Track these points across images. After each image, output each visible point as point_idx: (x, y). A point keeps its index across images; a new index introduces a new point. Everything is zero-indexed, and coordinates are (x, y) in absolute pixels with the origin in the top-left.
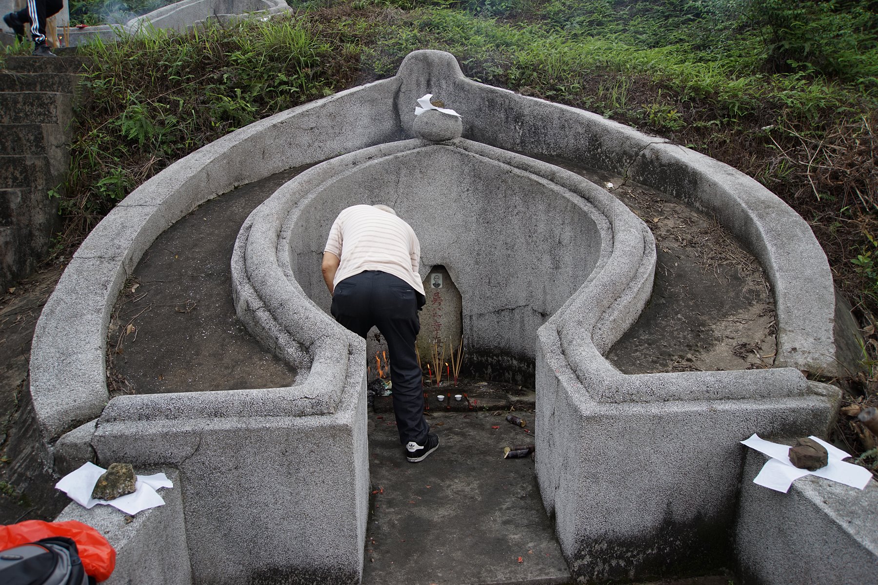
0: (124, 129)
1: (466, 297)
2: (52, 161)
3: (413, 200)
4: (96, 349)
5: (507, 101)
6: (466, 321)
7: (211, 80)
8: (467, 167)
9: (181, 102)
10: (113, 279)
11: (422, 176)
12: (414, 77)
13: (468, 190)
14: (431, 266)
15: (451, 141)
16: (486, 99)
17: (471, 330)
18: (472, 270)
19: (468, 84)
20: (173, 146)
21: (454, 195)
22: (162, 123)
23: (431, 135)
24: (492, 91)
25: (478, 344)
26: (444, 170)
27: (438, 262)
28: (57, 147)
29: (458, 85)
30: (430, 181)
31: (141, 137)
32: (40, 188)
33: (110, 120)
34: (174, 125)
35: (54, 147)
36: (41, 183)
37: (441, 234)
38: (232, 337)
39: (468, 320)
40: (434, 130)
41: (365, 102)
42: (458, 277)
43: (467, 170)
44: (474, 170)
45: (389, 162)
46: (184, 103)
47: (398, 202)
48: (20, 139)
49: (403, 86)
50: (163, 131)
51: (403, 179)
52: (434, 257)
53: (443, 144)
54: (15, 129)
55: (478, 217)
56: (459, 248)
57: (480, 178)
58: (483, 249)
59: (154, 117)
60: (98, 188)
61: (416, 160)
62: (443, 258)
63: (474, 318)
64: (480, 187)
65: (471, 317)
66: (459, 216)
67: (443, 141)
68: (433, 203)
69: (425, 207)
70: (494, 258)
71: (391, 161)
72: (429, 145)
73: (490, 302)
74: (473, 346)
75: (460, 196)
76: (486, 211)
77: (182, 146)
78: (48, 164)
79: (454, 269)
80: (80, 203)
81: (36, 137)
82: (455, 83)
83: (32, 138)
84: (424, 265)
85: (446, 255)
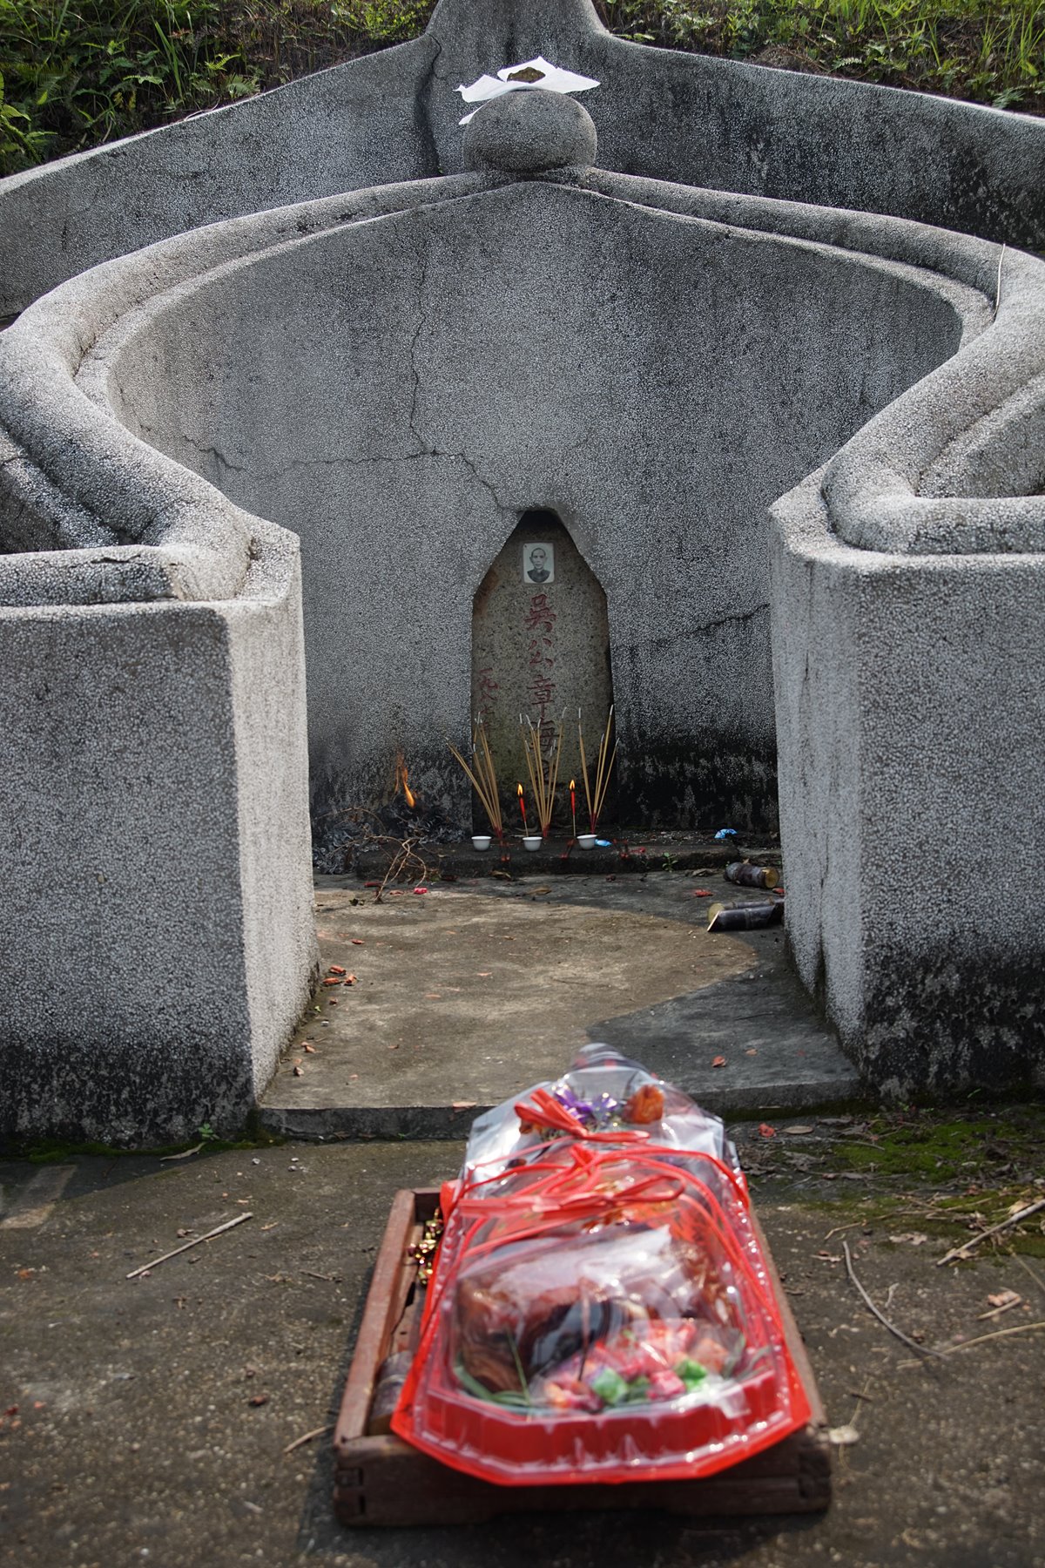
1: (618, 595)
3: (465, 329)
5: (724, 86)
6: (622, 664)
8: (610, 236)
11: (486, 262)
12: (470, 35)
13: (613, 298)
14: (519, 512)
15: (566, 170)
16: (667, 85)
17: (635, 687)
18: (633, 518)
19: (618, 48)
21: (576, 312)
23: (508, 152)
24: (683, 63)
25: (654, 726)
26: (547, 247)
27: (538, 498)
29: (590, 52)
30: (510, 276)
37: (543, 421)
39: (626, 660)
40: (518, 138)
41: (340, 105)
42: (594, 541)
43: (608, 243)
44: (628, 242)
45: (395, 226)
47: (425, 333)
49: (441, 61)
51: (436, 271)
52: (527, 487)
53: (542, 179)
55: (643, 370)
56: (595, 458)
57: (645, 263)
58: (661, 458)
61: (471, 221)
62: (552, 489)
63: (642, 654)
64: (646, 288)
65: (633, 651)
66: (592, 369)
67: (545, 168)
68: (519, 335)
69: (497, 348)
70: (692, 480)
71: (401, 220)
72: (506, 183)
73: (683, 605)
74: (642, 734)
75: (593, 315)
76: (663, 351)
79: (583, 519)
82: (581, 48)
84: (500, 509)
85: (559, 479)
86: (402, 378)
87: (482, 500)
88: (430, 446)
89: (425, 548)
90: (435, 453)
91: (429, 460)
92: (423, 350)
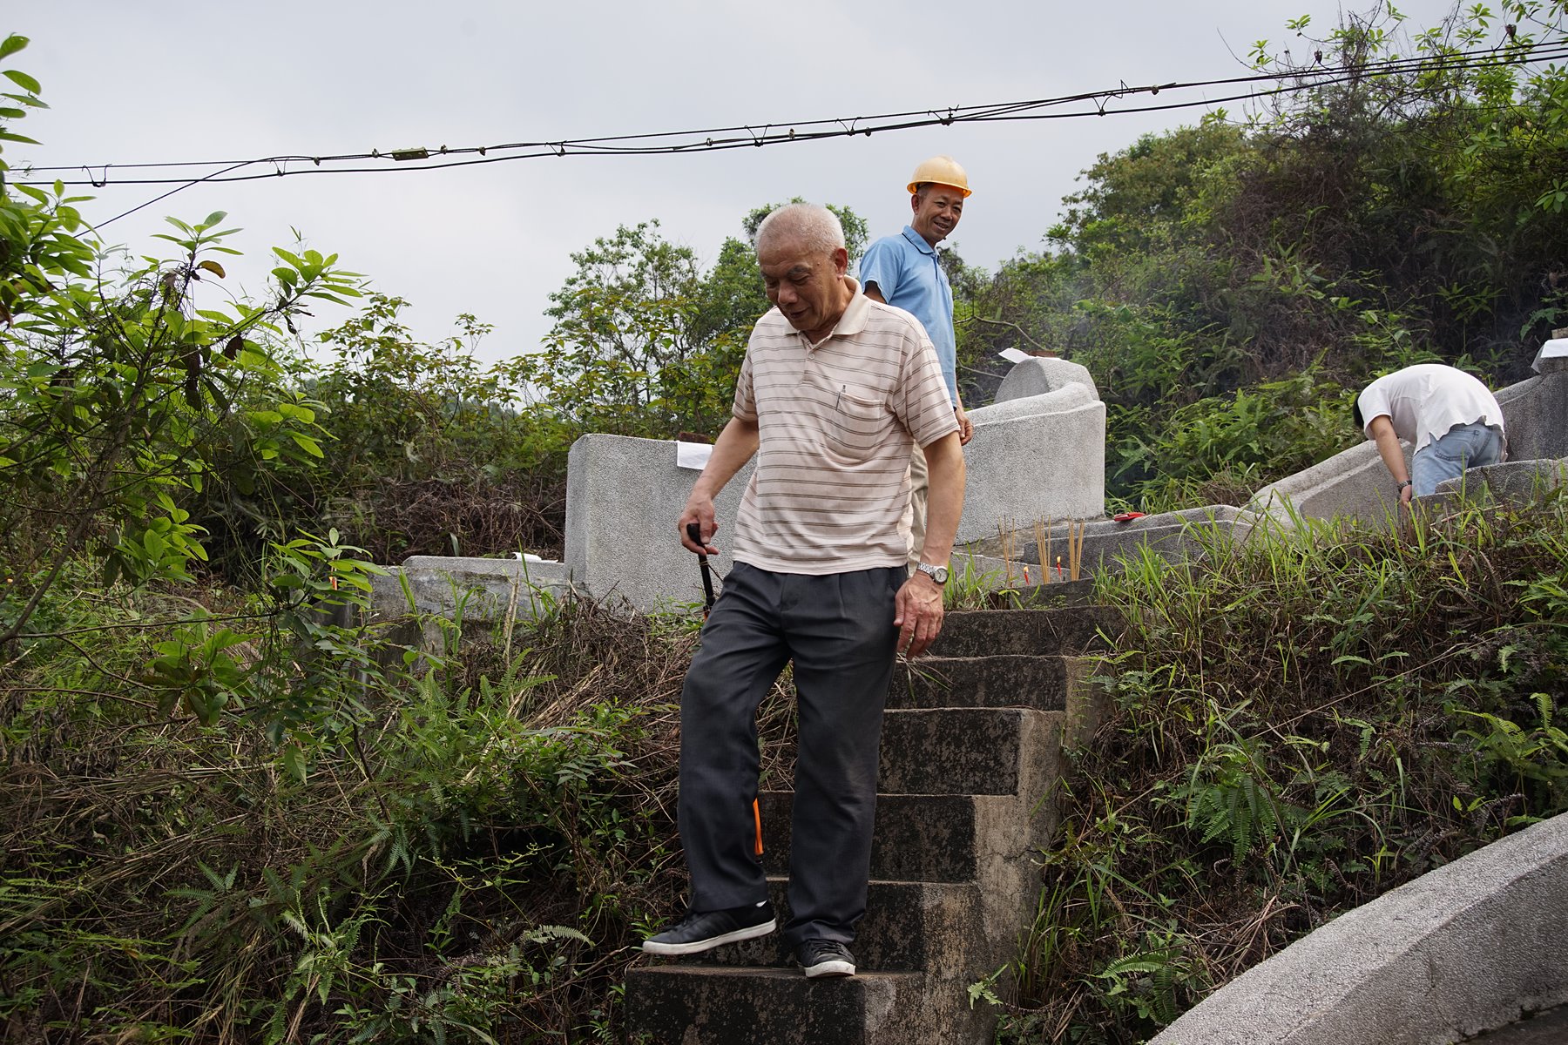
0: (1192, 810)
2: (989, 900)
7: (1464, 666)
9: (1366, 734)
20: (1334, 868)
22: (1306, 796)
28: (1008, 859)
31: (1241, 836)
32: (948, 974)
33: (1159, 786)
34: (1342, 803)
35: (998, 860)
36: (952, 962)
46: (1374, 737)
48: (915, 835)
50: (1310, 820)
54: (907, 808)
59: (1282, 779)
60: (1106, 985)
77: (1362, 867)
78: (977, 907)
80: (1053, 1025)
81: (955, 833)
83: (946, 833)
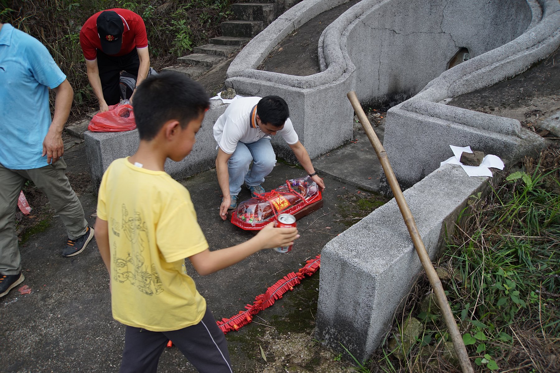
3: (456, 7)
4: (260, 54)
10: (284, 29)
14: (460, 48)
27: (464, 46)
37: (468, 29)
38: (311, 58)
47: (447, 6)
52: (462, 42)
55: (492, 20)
56: (478, 39)
58: (491, 41)
62: (467, 44)
66: (481, 18)
76: (497, 17)
79: (473, 52)
84: (456, 46)
85: (469, 42)
86: (440, 16)
87: (452, 44)
88: (443, 31)
89: (439, 52)
90: (444, 33)
91: (443, 34)
92: (446, 10)
